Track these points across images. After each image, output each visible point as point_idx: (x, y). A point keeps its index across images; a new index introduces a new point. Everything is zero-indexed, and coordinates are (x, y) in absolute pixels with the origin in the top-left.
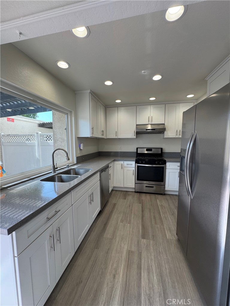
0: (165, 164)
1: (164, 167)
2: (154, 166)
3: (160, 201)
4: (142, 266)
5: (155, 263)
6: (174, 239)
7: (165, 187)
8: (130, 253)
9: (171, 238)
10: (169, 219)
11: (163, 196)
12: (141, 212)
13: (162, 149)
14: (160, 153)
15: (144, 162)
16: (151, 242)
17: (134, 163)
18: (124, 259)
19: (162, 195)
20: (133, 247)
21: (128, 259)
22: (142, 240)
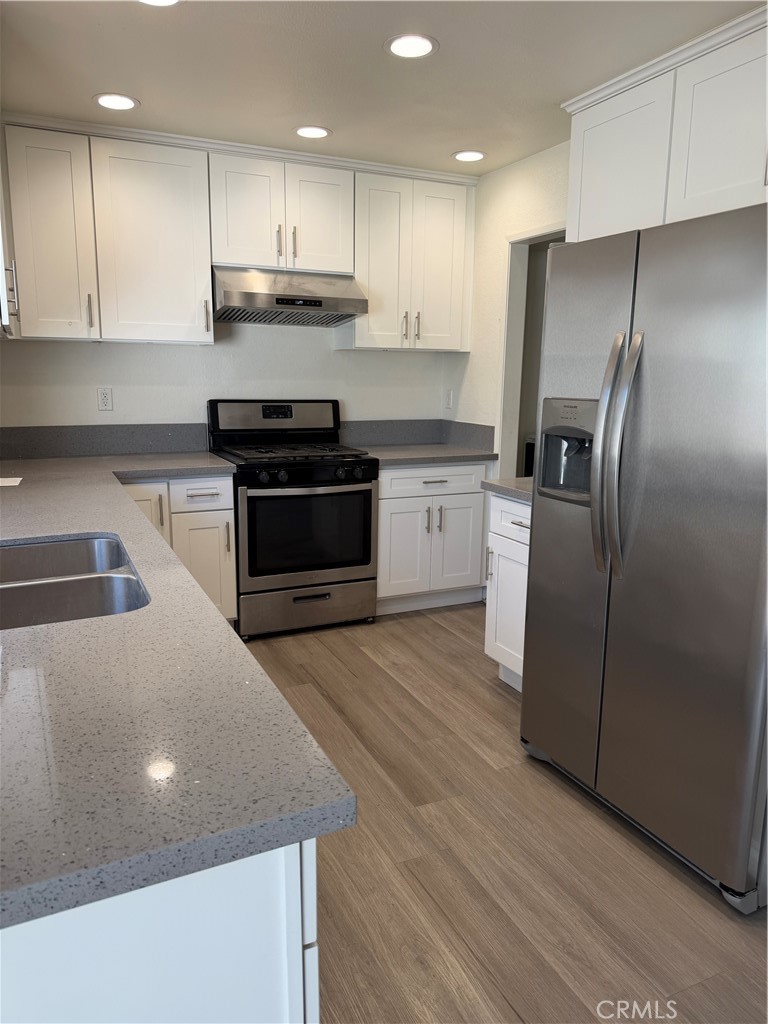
0: (375, 476)
1: (371, 490)
2: (321, 490)
3: (378, 650)
4: (485, 884)
5: (514, 858)
6: (517, 762)
7: (375, 588)
8: (413, 870)
9: (508, 765)
10: (456, 703)
11: (373, 626)
12: (334, 714)
13: (335, 405)
14: (331, 425)
15: (283, 473)
16: (457, 803)
17: (225, 485)
18: (410, 897)
19: (365, 628)
20: (409, 844)
21: (422, 891)
22: (422, 810)
